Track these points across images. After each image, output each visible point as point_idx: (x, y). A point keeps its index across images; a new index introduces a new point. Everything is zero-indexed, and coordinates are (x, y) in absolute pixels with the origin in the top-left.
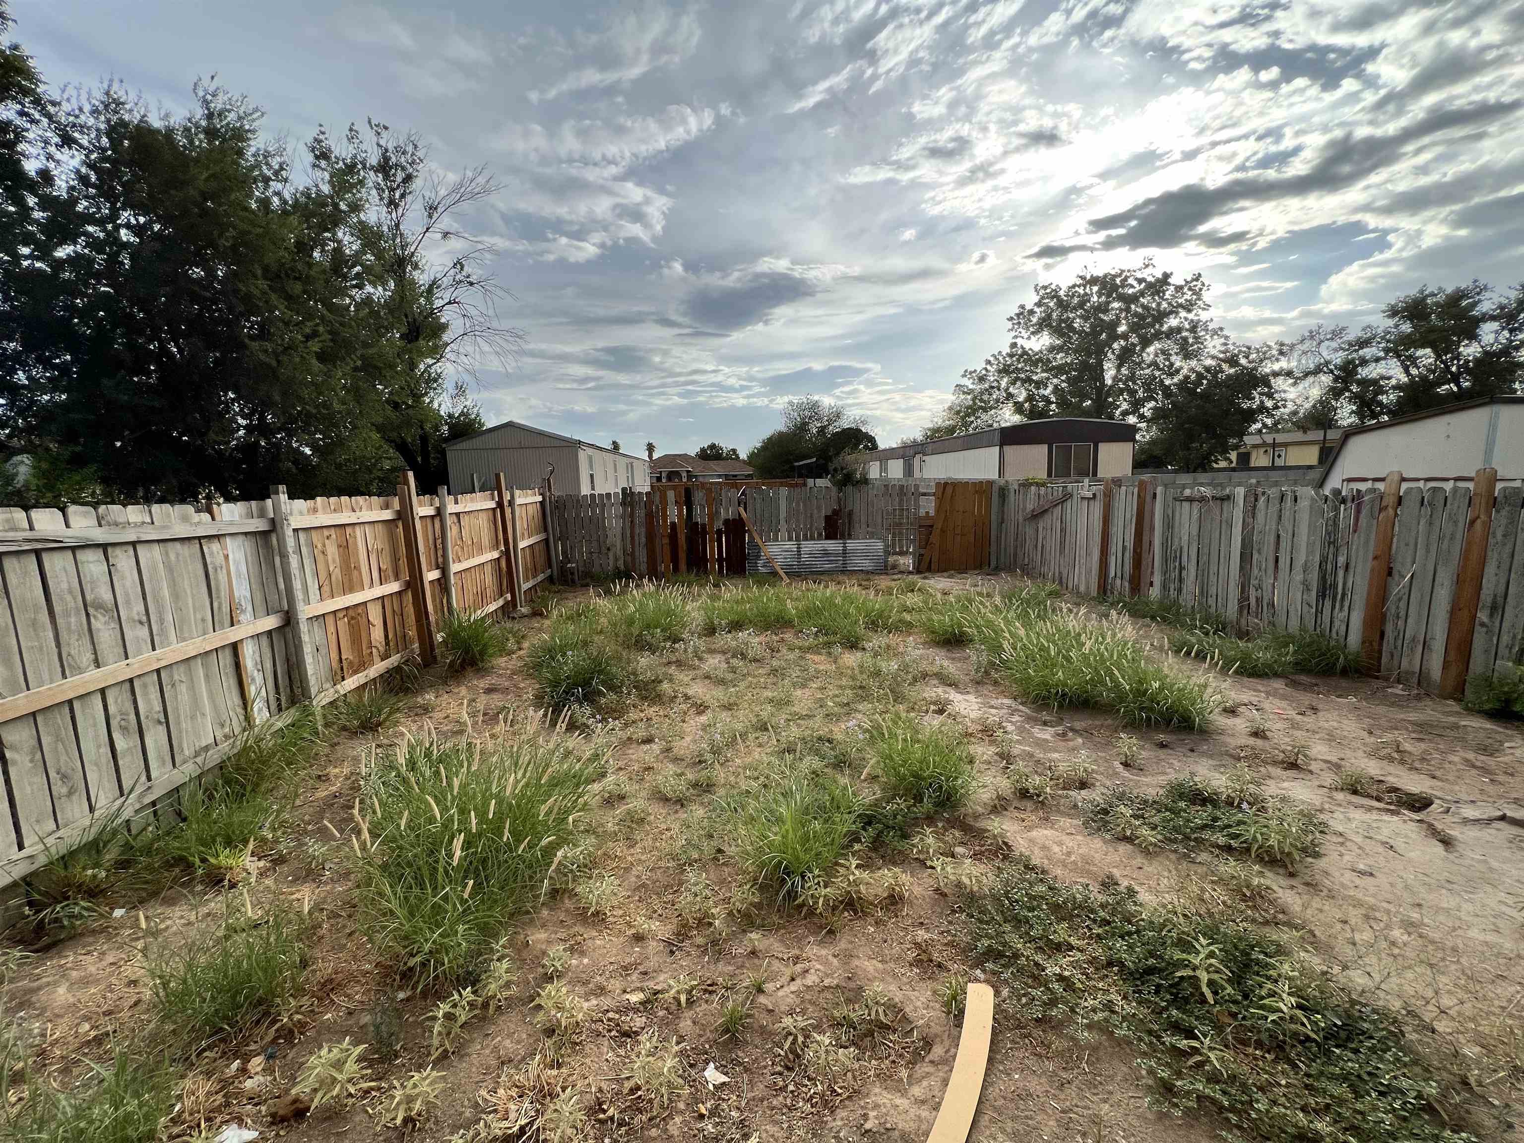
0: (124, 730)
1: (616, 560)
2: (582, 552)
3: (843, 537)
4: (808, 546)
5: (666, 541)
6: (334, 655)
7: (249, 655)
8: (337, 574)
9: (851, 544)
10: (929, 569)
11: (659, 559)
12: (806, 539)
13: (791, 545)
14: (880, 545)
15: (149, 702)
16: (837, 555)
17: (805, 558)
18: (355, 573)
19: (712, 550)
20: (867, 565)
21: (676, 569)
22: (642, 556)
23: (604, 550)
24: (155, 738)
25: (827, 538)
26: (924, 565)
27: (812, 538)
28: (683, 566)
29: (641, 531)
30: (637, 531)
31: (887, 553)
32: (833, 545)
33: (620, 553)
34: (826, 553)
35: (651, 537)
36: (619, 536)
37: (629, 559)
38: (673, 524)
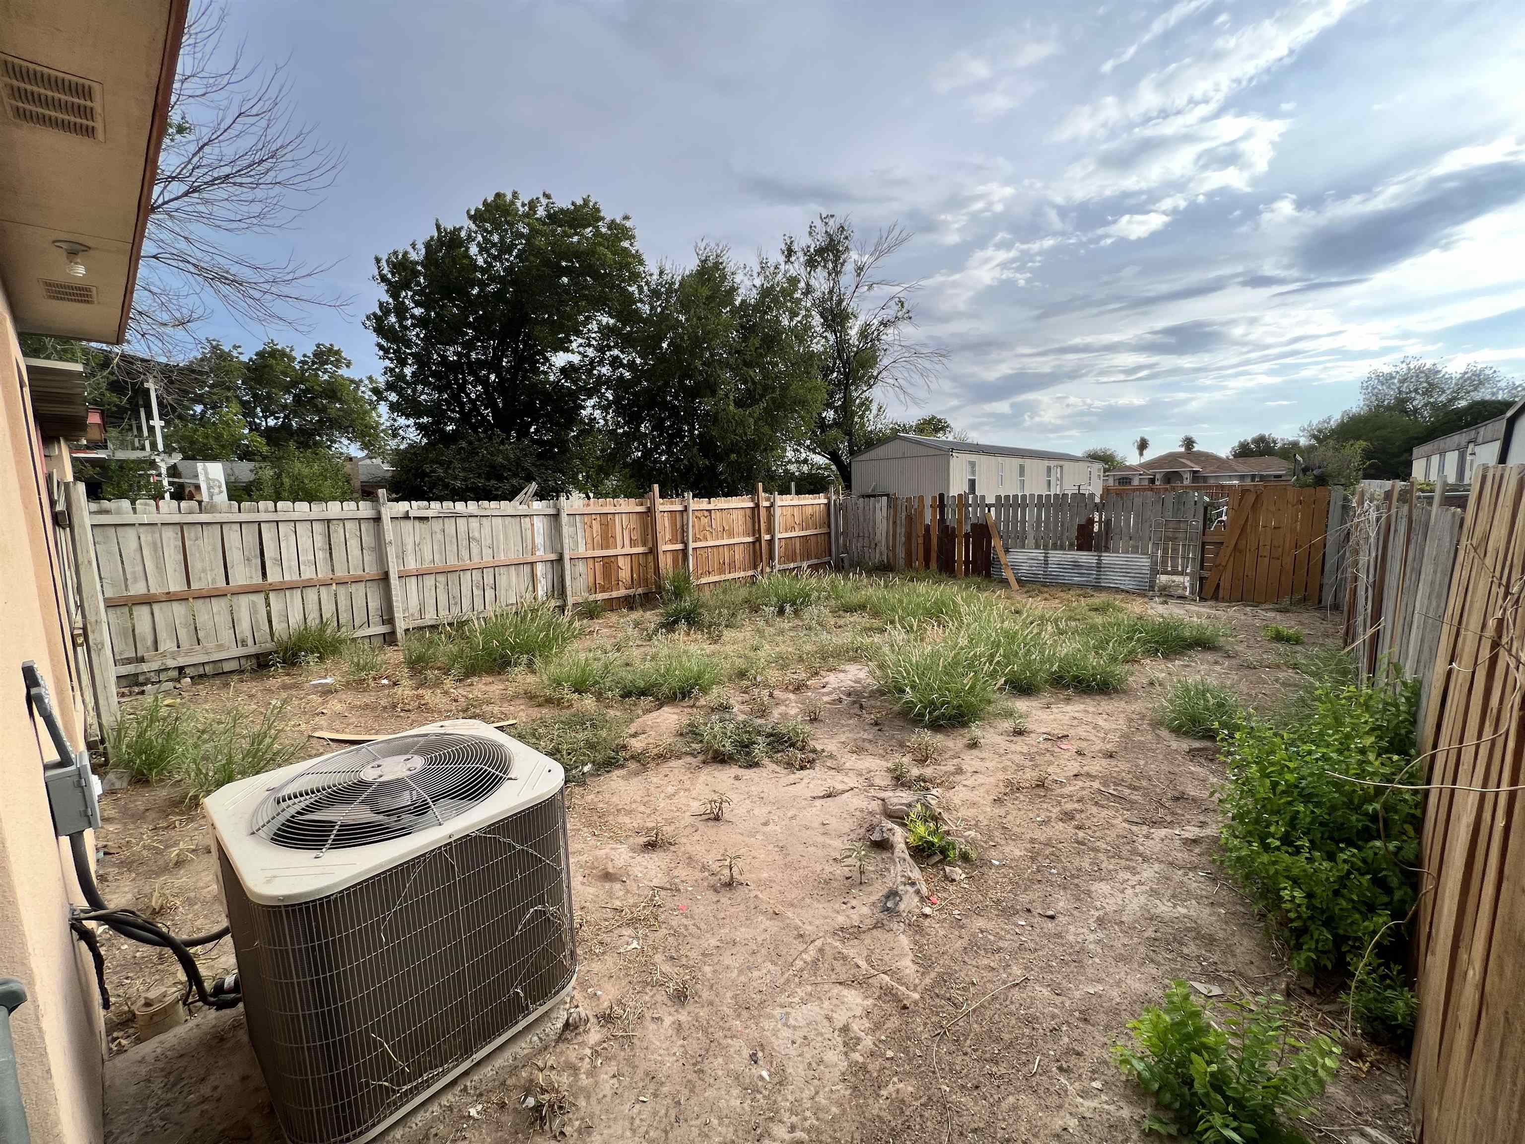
0: (478, 587)
1: (881, 554)
2: (856, 546)
3: (1098, 549)
4: (1056, 556)
5: (921, 541)
6: (591, 579)
7: (540, 569)
8: (598, 539)
9: (1108, 558)
10: (1215, 597)
11: (914, 557)
12: (1055, 547)
13: (1038, 554)
14: (1145, 562)
15: (489, 579)
16: (1089, 568)
17: (1052, 568)
18: (611, 540)
19: (960, 553)
20: (1128, 583)
21: (927, 566)
22: (901, 553)
23: (873, 546)
24: (489, 594)
25: (1079, 549)
26: (1209, 588)
27: (1062, 548)
28: (934, 565)
29: (901, 530)
30: (898, 531)
31: (1154, 572)
32: (1086, 558)
33: (884, 549)
34: (1076, 565)
35: (909, 537)
36: (884, 535)
37: (891, 554)
38: (927, 528)
